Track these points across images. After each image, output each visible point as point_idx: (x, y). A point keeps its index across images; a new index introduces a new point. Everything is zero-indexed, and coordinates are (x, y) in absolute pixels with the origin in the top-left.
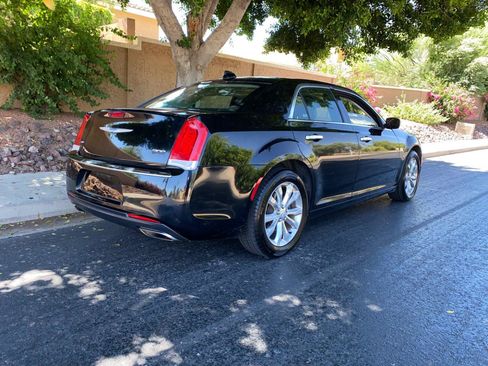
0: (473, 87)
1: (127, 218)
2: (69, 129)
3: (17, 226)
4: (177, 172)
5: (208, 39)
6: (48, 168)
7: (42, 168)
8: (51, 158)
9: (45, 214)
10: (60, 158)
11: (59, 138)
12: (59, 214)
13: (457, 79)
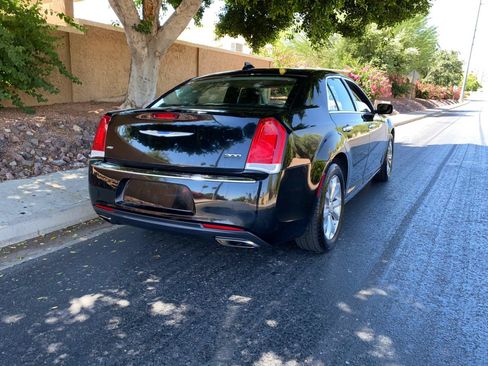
0: (384, 66)
1: (202, 229)
2: (22, 128)
3: (19, 248)
4: (260, 177)
5: (167, 23)
6: (15, 176)
7: (8, 175)
8: (14, 163)
9: (45, 230)
10: (24, 162)
11: (15, 138)
12: (58, 228)
13: (369, 58)
